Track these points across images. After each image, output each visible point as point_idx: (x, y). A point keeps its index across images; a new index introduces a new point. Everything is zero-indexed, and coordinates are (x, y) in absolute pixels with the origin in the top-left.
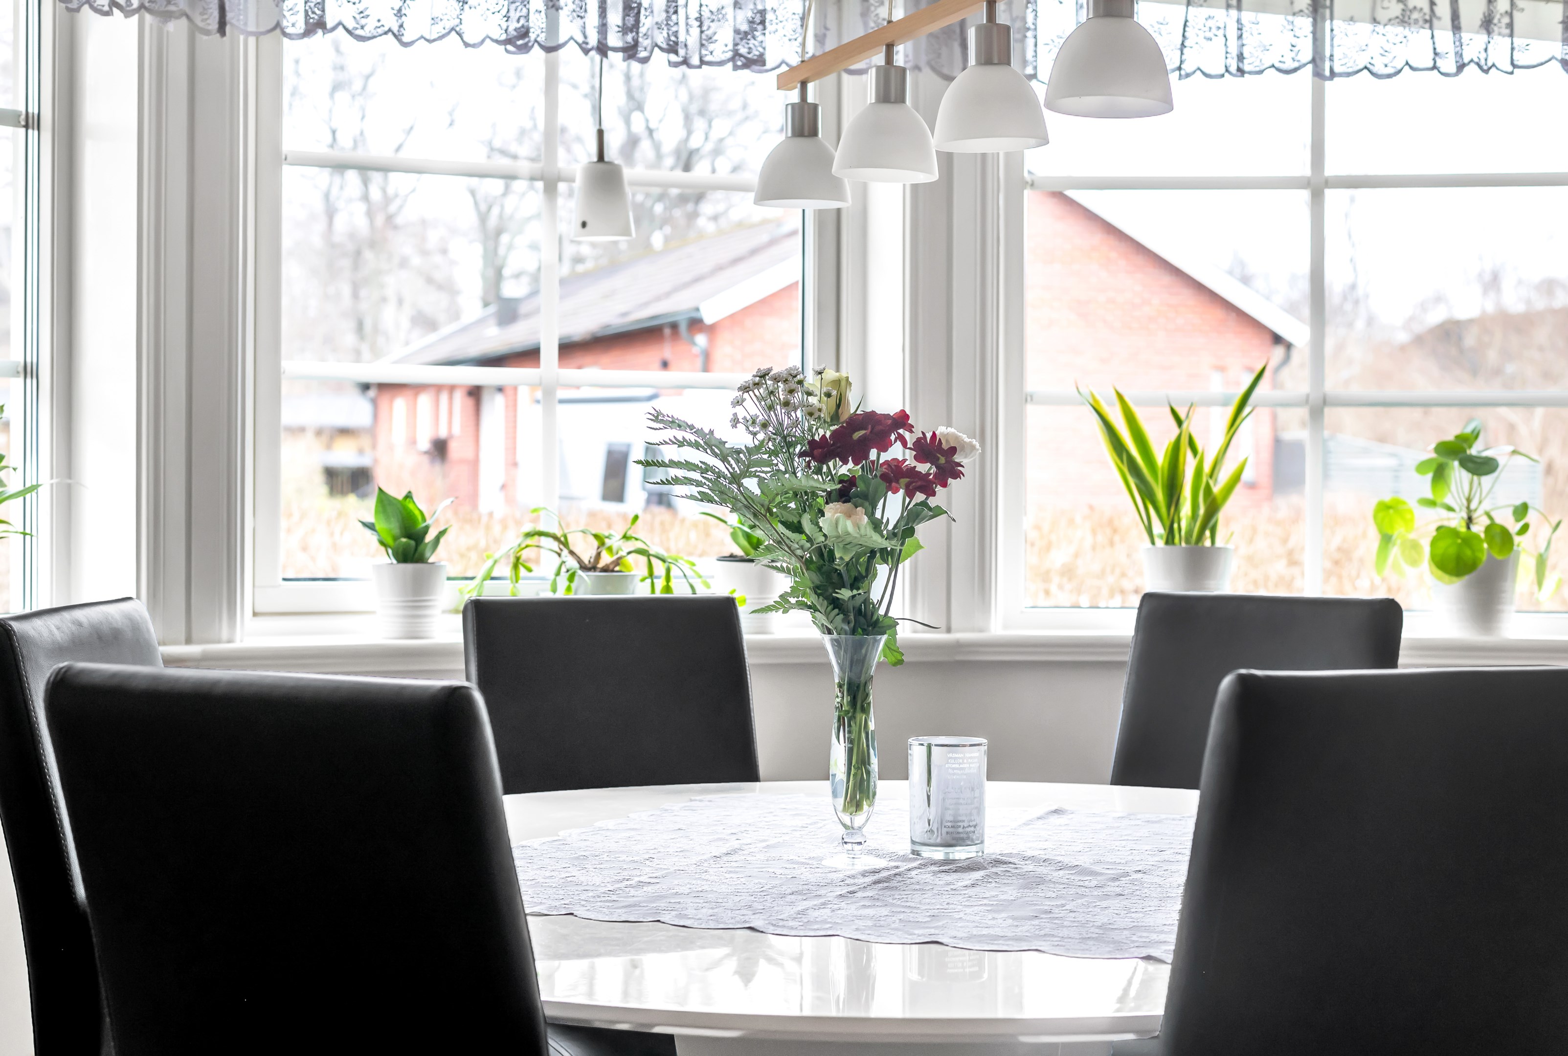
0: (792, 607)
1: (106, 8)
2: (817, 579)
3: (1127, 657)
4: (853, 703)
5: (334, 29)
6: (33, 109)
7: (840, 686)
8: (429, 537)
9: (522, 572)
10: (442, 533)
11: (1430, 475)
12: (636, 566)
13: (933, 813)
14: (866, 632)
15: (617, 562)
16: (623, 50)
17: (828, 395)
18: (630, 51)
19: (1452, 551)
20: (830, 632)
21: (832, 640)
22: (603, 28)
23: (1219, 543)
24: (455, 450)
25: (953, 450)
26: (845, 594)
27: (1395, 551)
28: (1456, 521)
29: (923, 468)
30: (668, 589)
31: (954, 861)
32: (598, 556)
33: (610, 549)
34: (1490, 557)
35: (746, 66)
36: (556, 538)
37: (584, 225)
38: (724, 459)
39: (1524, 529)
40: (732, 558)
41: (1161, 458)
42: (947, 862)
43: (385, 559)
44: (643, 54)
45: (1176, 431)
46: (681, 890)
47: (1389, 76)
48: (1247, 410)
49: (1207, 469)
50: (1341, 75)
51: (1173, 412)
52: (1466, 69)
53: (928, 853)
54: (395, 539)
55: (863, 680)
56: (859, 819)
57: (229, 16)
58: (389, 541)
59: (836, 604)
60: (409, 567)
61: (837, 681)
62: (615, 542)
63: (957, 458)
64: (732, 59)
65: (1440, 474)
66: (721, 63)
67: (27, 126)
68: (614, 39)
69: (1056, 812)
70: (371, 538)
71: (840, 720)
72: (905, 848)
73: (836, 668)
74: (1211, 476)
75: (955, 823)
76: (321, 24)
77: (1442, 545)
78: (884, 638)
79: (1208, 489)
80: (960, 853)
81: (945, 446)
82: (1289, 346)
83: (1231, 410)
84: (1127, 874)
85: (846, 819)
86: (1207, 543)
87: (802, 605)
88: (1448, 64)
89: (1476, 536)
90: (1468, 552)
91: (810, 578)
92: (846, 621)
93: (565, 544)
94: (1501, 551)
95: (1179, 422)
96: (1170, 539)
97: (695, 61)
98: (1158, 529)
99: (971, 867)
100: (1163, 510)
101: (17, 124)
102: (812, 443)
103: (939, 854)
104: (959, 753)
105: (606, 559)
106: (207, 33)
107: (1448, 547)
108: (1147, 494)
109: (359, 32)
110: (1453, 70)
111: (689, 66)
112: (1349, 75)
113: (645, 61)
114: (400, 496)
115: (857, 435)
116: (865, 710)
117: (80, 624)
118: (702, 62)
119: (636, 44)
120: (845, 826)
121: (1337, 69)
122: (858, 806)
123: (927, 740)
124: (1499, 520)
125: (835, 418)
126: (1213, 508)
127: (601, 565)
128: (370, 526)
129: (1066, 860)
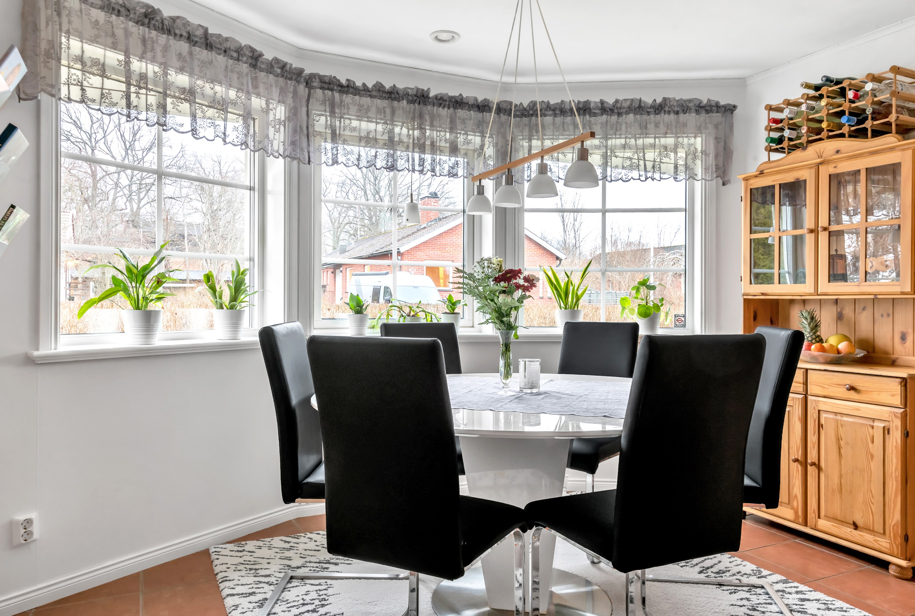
0: (490, 323)
1: (277, 156)
2: (497, 315)
3: (561, 340)
4: (506, 349)
5: (341, 163)
6: (252, 185)
7: (502, 345)
8: (364, 307)
9: (390, 317)
10: (368, 306)
11: (635, 291)
12: (422, 315)
13: (526, 380)
14: (509, 330)
15: (416, 314)
16: (419, 171)
17: (498, 265)
18: (421, 172)
19: (644, 311)
20: (500, 329)
21: (500, 332)
22: (413, 165)
23: (579, 309)
24: (328, 288)
25: (533, 280)
26: (505, 319)
27: (627, 311)
28: (644, 303)
29: (526, 284)
30: (431, 321)
31: (533, 393)
32: (410, 312)
33: (413, 310)
34: (654, 312)
35: (452, 176)
36: (398, 307)
37: (407, 220)
38: (474, 282)
39: (662, 305)
40: (446, 313)
41: (563, 285)
42: (531, 393)
43: (352, 313)
44: (424, 173)
45: (567, 279)
46: (464, 400)
47: (627, 181)
48: (587, 273)
49: (576, 288)
50: (614, 181)
51: (566, 273)
52: (648, 180)
53: (525, 391)
54: (355, 308)
55: (509, 342)
56: (508, 381)
57: (311, 159)
58: (353, 308)
59: (502, 322)
60: (359, 315)
61: (501, 343)
62: (414, 308)
63: (534, 282)
64: (449, 174)
65: (638, 290)
66: (446, 176)
67: (250, 190)
68: (417, 168)
69: (551, 380)
70: (348, 307)
71: (502, 354)
72: (518, 389)
73: (501, 340)
74: (577, 290)
75: (532, 383)
76: (337, 162)
77: (641, 309)
78: (514, 331)
79: (577, 294)
80: (535, 391)
81: (531, 279)
82: (561, 260)
83: (582, 273)
84: (582, 396)
85: (504, 381)
86: (576, 309)
87: (492, 322)
88: (643, 178)
89: (650, 307)
90: (648, 311)
91: (495, 315)
92: (505, 326)
93: (402, 309)
94: (657, 311)
95: (568, 277)
96: (566, 308)
97: (438, 174)
98: (562, 305)
99: (538, 394)
100: (564, 300)
101: (247, 189)
102: (495, 278)
103: (529, 391)
104: (532, 363)
105: (412, 313)
106: (305, 164)
107: (642, 310)
108: (559, 295)
109: (347, 165)
110: (644, 179)
111: (437, 176)
112: (616, 181)
113: (425, 174)
114: (356, 295)
115: (508, 275)
116: (509, 351)
117: (288, 328)
118: (440, 175)
119: (423, 170)
120: (504, 383)
121: (613, 179)
122: (508, 378)
123: (525, 360)
124: (655, 302)
125: (500, 271)
126: (578, 300)
127: (411, 315)
128: (348, 304)
129: (564, 392)
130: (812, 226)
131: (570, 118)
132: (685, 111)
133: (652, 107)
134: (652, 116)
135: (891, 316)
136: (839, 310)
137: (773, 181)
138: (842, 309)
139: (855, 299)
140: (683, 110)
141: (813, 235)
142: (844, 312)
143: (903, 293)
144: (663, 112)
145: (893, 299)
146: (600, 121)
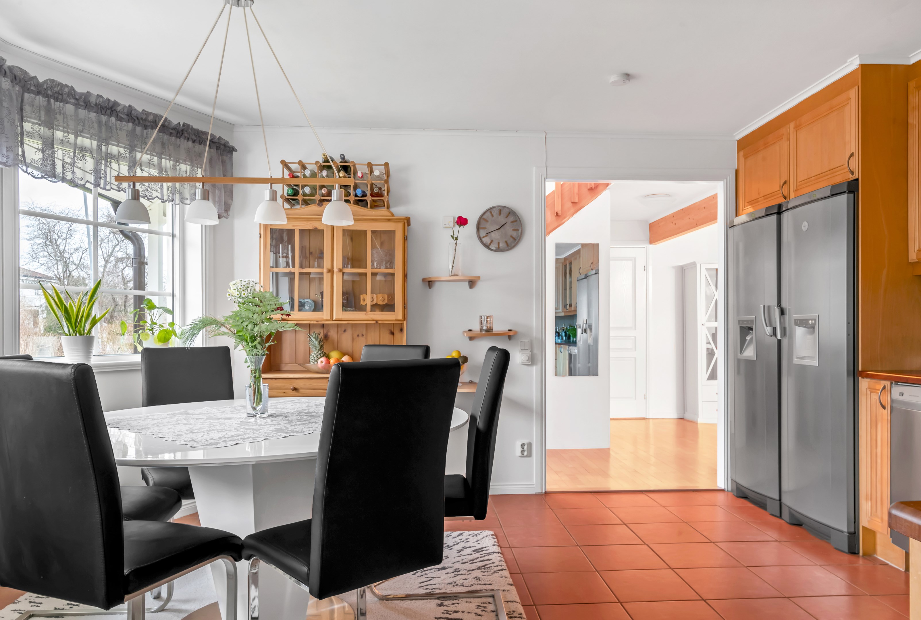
130: (329, 267)
131: (94, 114)
132: (201, 142)
133: (174, 129)
134: (173, 138)
135: (365, 336)
136: (325, 332)
137: (293, 226)
138: (328, 332)
139: (338, 324)
140: (199, 141)
141: (330, 274)
142: (329, 334)
143: (397, 320)
144: (183, 136)
145: (366, 324)
146: (125, 128)
